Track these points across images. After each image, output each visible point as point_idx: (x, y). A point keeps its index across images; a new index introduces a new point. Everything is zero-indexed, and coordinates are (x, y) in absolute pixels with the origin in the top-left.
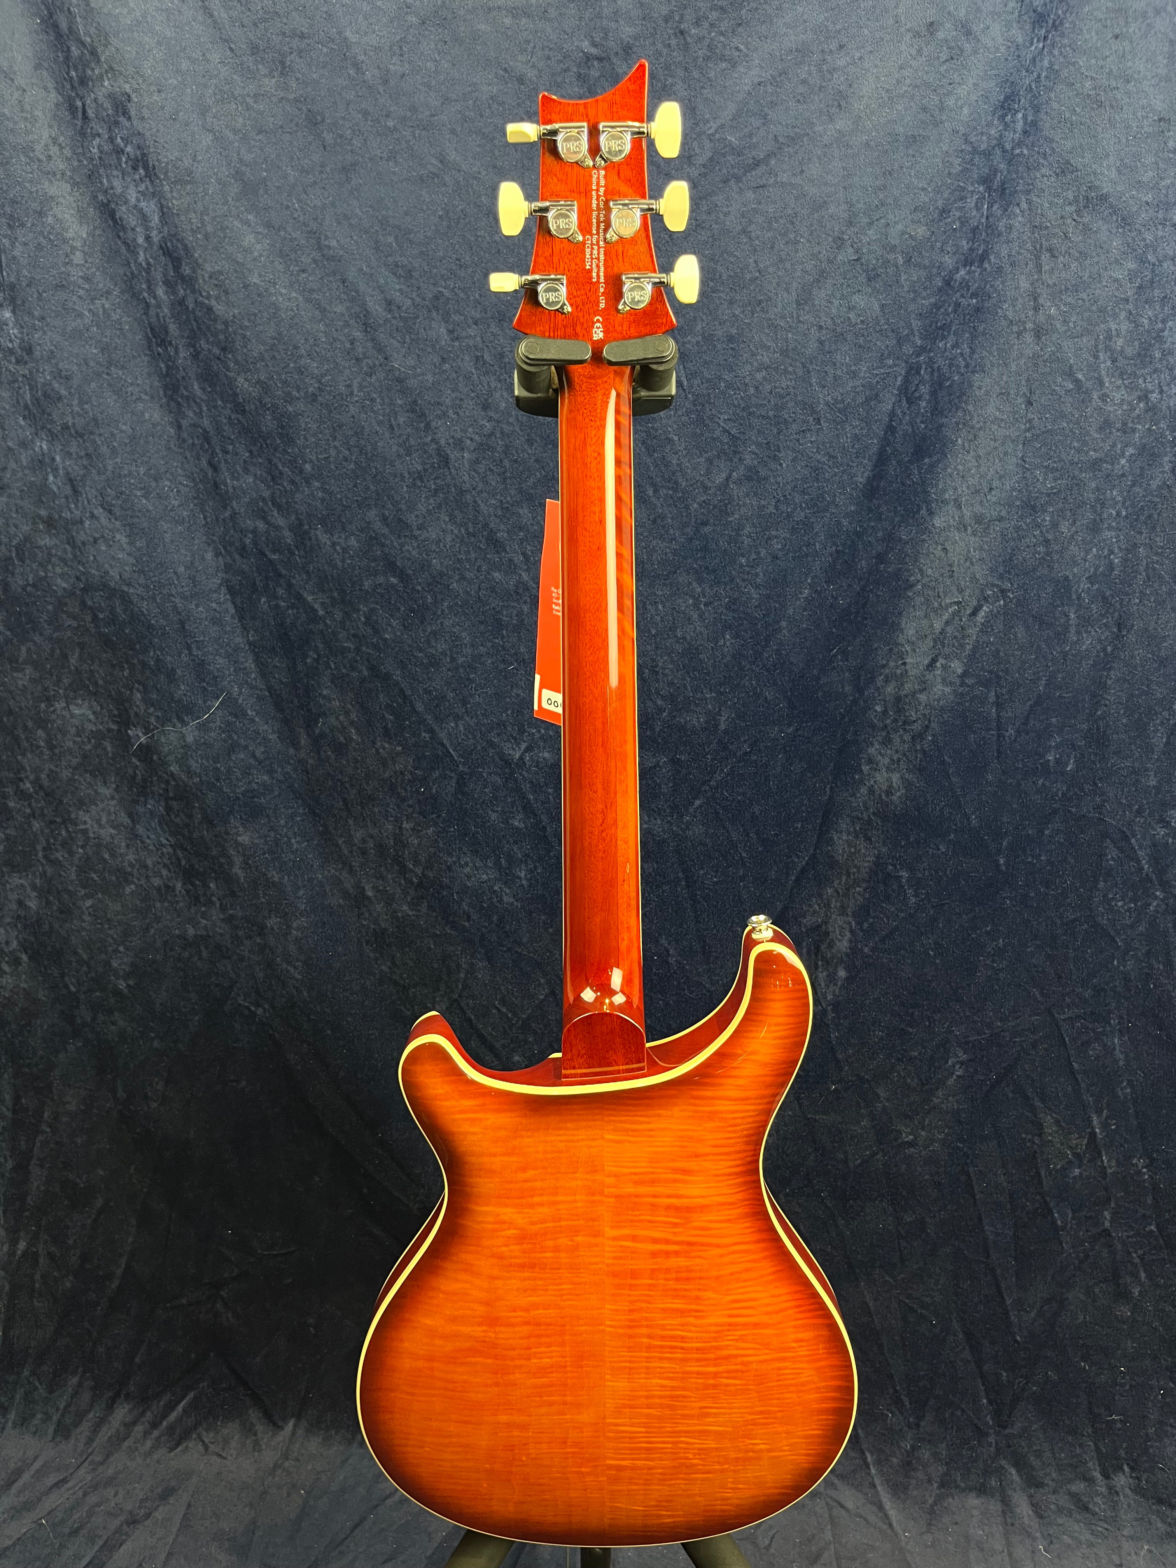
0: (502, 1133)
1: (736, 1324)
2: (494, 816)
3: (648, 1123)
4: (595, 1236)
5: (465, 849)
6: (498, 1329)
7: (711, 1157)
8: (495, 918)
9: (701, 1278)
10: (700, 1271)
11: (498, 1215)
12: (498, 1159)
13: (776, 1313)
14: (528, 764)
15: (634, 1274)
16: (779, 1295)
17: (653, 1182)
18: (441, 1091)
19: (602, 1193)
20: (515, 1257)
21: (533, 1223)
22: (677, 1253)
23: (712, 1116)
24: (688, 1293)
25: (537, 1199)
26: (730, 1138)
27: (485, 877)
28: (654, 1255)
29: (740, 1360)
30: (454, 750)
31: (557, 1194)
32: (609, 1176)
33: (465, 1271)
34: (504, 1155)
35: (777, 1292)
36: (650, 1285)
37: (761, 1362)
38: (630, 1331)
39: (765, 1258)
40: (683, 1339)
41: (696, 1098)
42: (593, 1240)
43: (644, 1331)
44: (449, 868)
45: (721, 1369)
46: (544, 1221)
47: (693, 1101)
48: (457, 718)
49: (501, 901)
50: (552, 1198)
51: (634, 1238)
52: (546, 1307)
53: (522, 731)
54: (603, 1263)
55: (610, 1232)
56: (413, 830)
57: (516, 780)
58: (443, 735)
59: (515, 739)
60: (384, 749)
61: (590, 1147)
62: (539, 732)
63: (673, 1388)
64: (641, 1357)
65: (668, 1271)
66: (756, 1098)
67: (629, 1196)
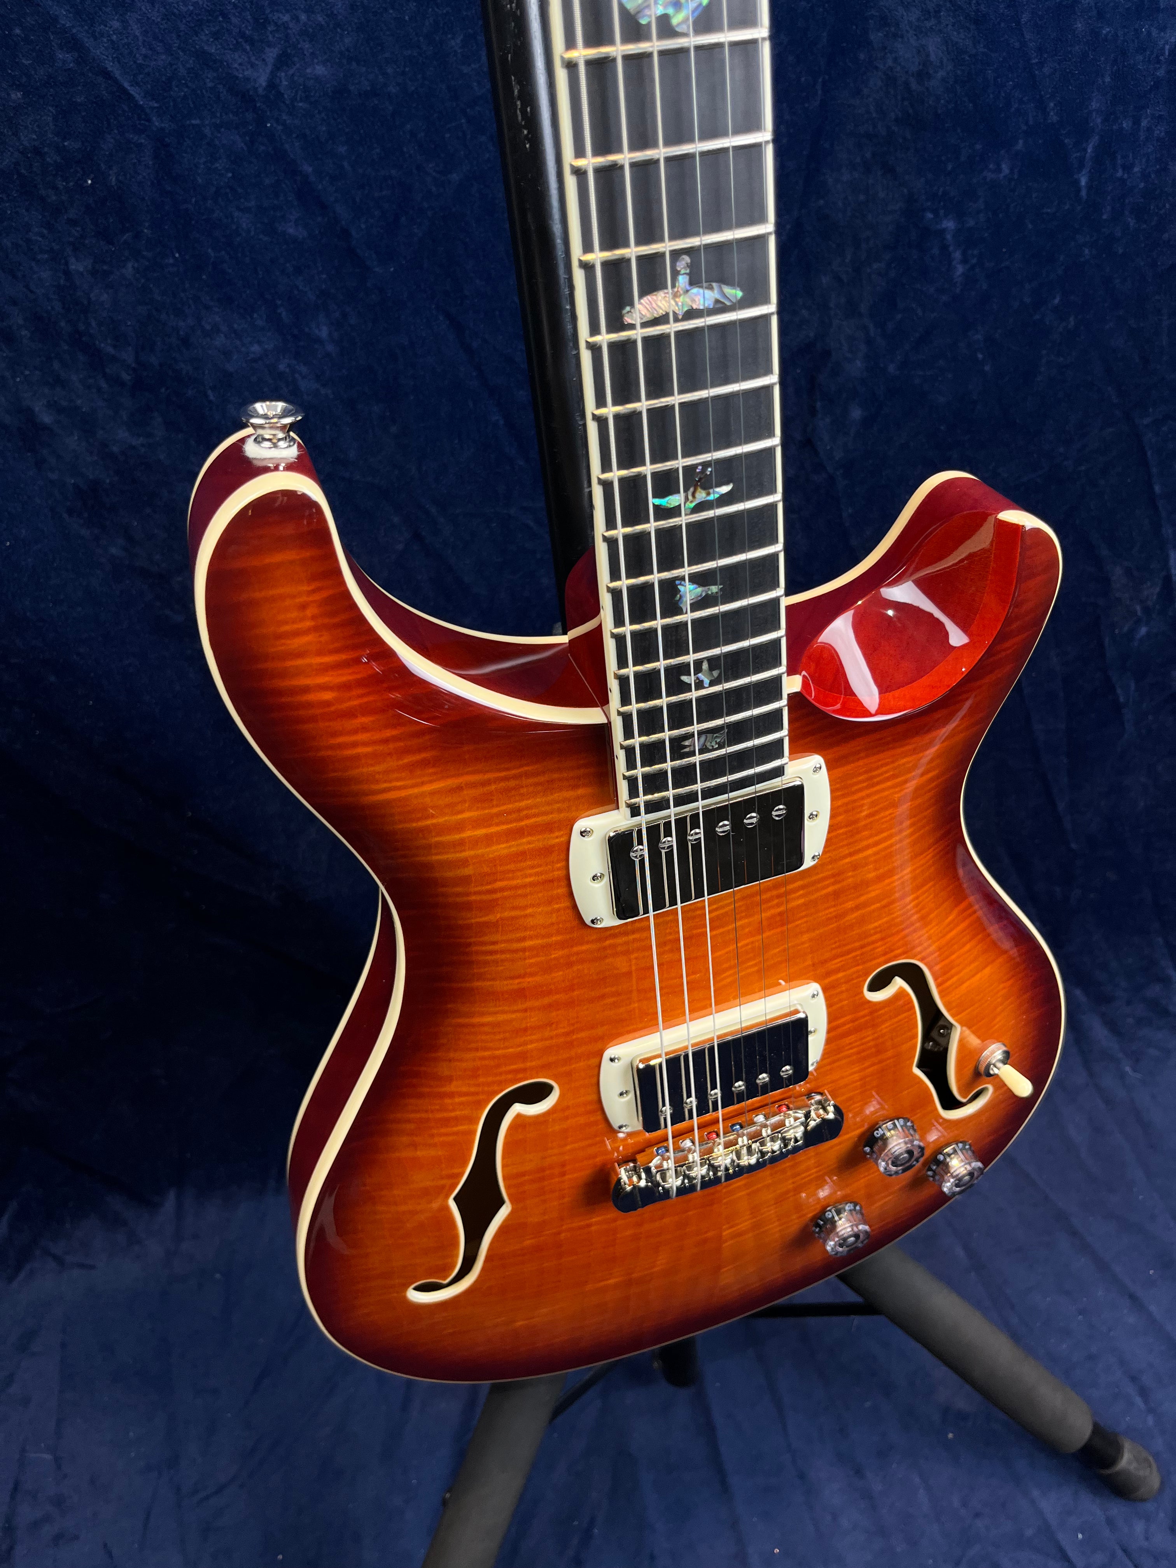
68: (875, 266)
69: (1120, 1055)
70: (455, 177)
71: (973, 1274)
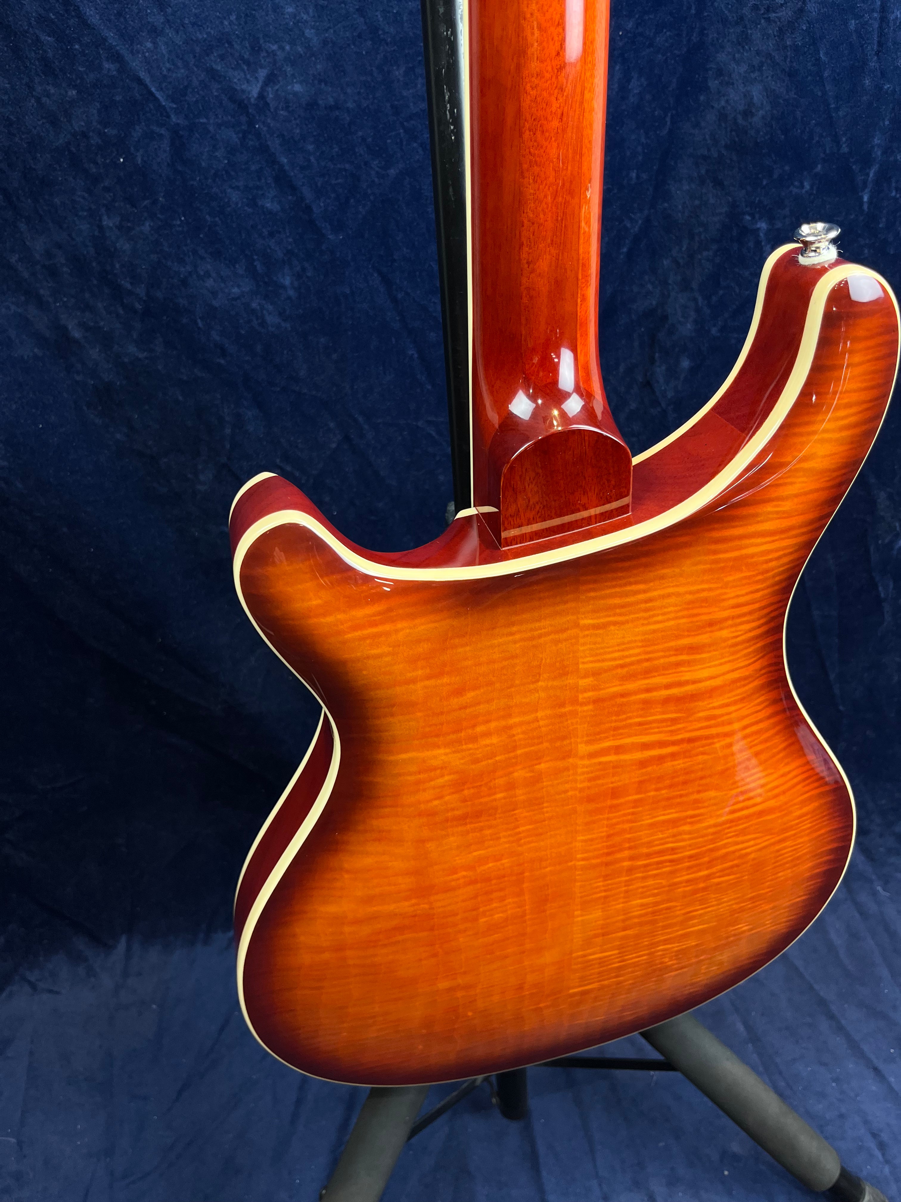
0: (425, 647)
1: (739, 819)
2: (235, 196)
3: (645, 591)
4: (564, 758)
5: (201, 252)
6: (432, 898)
7: (730, 622)
8: (259, 348)
9: (702, 778)
10: (702, 769)
11: (424, 761)
12: (419, 685)
13: (784, 792)
14: (272, 105)
15: (615, 793)
16: (789, 772)
17: (647, 673)
18: (315, 602)
19: (575, 701)
20: (453, 809)
21: (476, 761)
22: (673, 756)
23: (738, 564)
24: (684, 799)
25: (480, 729)
26: (757, 591)
27: (236, 290)
28: (643, 764)
29: (737, 854)
30: (160, 89)
31: (510, 716)
32: (585, 676)
33: (379, 840)
34: (429, 677)
35: (787, 769)
36: (635, 801)
37: (760, 850)
38: (609, 858)
39: (777, 734)
40: (673, 850)
41: (717, 541)
42: (560, 764)
43: (626, 853)
44: (184, 282)
45: (714, 870)
46: (493, 755)
47: (713, 547)
48: (155, 32)
49: (263, 324)
50: (503, 723)
51: (618, 750)
52: (497, 858)
53: (256, 49)
54: (575, 789)
55: (583, 749)
56: (120, 228)
57: (258, 135)
58: (135, 64)
59: (248, 64)
60: (48, 96)
61: (557, 642)
62: (282, 48)
63: (656, 904)
64: (620, 882)
65: (660, 779)
66: (800, 527)
67: (614, 696)
68: (705, 253)
69: (874, 877)
70: (392, 172)
71: (750, 1045)
